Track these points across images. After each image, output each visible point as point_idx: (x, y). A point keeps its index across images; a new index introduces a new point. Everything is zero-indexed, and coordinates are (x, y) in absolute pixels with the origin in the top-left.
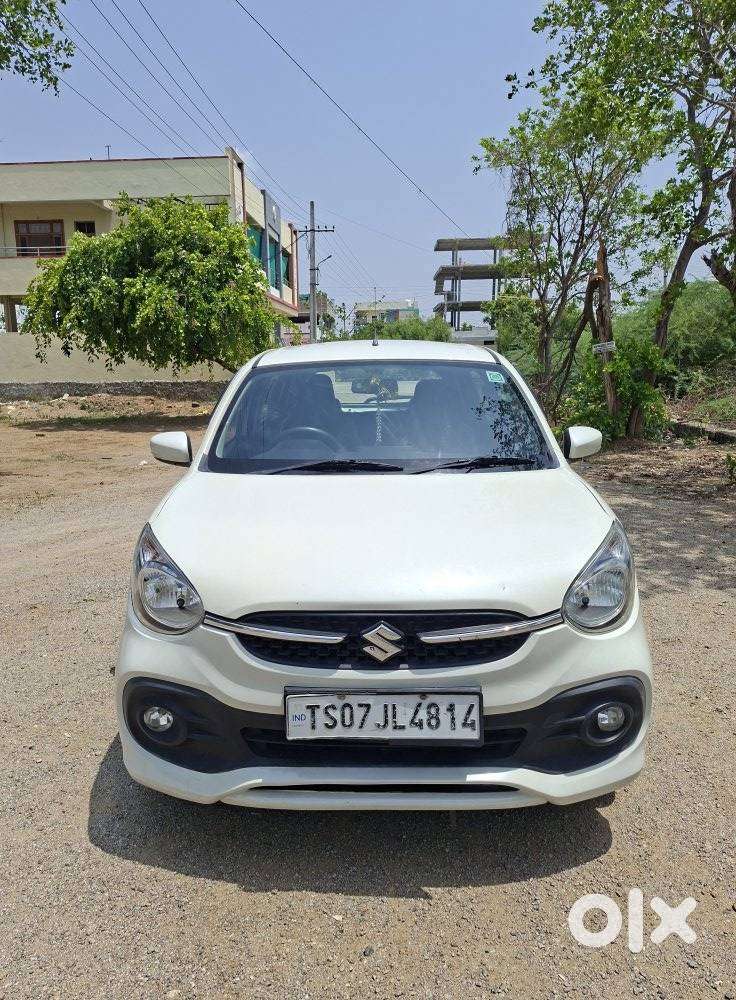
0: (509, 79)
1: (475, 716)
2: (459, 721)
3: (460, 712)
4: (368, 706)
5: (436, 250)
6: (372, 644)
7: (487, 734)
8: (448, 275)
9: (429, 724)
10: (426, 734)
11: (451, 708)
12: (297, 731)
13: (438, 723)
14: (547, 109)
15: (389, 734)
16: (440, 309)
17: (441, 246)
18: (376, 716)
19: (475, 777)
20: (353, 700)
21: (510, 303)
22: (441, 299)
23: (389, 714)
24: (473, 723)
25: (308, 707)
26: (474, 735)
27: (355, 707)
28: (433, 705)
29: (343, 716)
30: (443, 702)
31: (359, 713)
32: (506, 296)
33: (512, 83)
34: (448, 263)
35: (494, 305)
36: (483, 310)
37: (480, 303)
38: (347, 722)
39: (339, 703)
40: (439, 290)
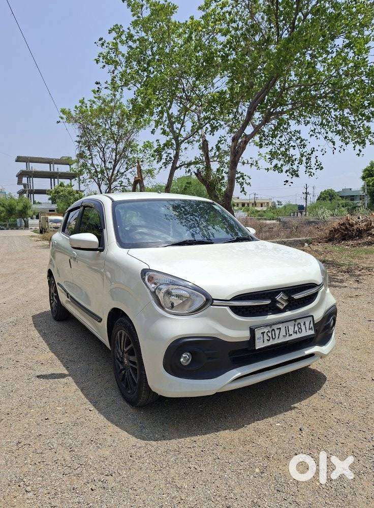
0: (97, 83)
1: (312, 325)
2: (308, 328)
3: (307, 324)
4: (280, 328)
5: (17, 161)
6: (280, 302)
7: (316, 331)
8: (24, 175)
9: (299, 332)
10: (299, 336)
11: (304, 324)
12: (259, 345)
13: (302, 330)
14: (95, 100)
15: (288, 339)
16: (21, 193)
17: (19, 159)
18: (283, 332)
19: (308, 352)
20: (275, 327)
21: (62, 191)
22: (21, 187)
23: (287, 329)
24: (312, 328)
25: (262, 333)
26: (312, 332)
27: (276, 330)
28: (299, 323)
29: (272, 334)
30: (301, 321)
31: (277, 332)
32: (60, 187)
33: (98, 86)
34: (25, 169)
35: (54, 192)
36: (48, 194)
37: (45, 190)
38: (274, 337)
39: (270, 330)
40: (20, 182)
